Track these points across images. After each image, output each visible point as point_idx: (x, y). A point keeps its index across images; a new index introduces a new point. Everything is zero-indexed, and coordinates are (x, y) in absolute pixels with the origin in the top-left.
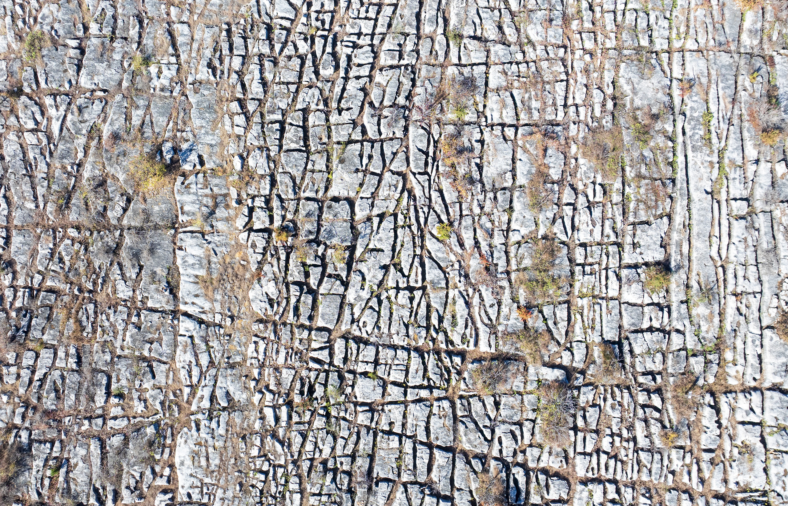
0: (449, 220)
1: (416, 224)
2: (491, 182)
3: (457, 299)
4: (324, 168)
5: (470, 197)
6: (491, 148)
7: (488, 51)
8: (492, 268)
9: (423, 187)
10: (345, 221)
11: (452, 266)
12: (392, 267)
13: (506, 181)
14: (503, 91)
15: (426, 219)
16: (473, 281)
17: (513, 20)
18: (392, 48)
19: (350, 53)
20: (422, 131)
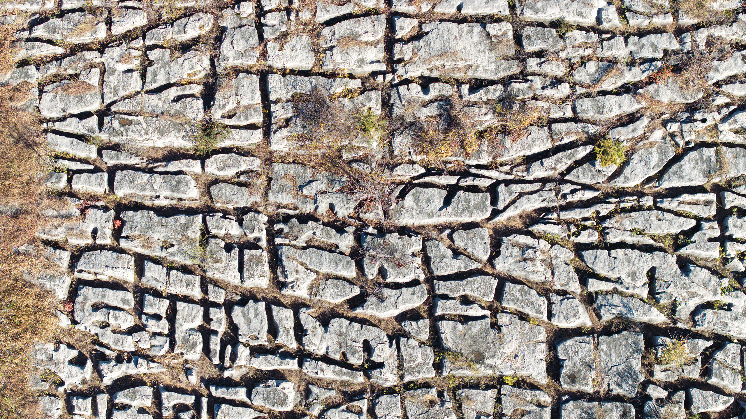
0: (584, 144)
1: (597, 207)
2: (505, 64)
3: (736, 126)
4: (492, 393)
5: (540, 104)
6: (438, 63)
7: (237, 71)
8: (673, 60)
9: (521, 195)
10: (597, 345)
11: (673, 136)
12: (683, 251)
13: (505, 34)
14: (322, 41)
15: (585, 187)
16: (700, 96)
17: (171, 22)
18: (236, 263)
19: (247, 351)
20: (409, 199)
